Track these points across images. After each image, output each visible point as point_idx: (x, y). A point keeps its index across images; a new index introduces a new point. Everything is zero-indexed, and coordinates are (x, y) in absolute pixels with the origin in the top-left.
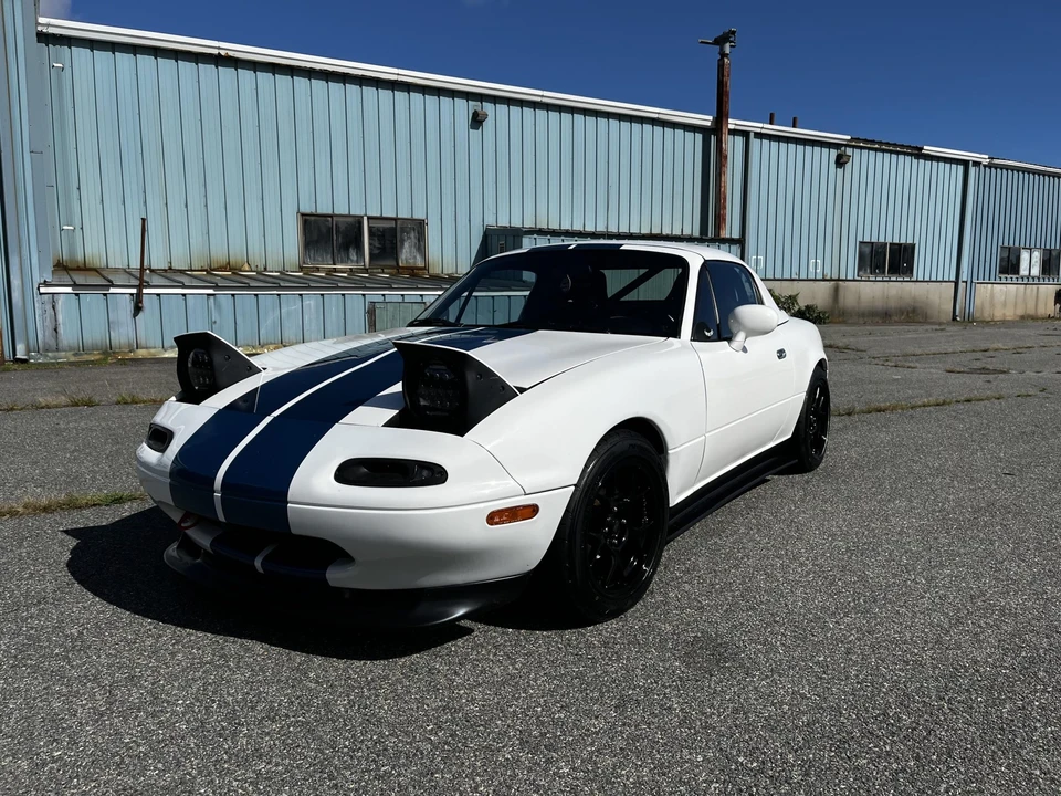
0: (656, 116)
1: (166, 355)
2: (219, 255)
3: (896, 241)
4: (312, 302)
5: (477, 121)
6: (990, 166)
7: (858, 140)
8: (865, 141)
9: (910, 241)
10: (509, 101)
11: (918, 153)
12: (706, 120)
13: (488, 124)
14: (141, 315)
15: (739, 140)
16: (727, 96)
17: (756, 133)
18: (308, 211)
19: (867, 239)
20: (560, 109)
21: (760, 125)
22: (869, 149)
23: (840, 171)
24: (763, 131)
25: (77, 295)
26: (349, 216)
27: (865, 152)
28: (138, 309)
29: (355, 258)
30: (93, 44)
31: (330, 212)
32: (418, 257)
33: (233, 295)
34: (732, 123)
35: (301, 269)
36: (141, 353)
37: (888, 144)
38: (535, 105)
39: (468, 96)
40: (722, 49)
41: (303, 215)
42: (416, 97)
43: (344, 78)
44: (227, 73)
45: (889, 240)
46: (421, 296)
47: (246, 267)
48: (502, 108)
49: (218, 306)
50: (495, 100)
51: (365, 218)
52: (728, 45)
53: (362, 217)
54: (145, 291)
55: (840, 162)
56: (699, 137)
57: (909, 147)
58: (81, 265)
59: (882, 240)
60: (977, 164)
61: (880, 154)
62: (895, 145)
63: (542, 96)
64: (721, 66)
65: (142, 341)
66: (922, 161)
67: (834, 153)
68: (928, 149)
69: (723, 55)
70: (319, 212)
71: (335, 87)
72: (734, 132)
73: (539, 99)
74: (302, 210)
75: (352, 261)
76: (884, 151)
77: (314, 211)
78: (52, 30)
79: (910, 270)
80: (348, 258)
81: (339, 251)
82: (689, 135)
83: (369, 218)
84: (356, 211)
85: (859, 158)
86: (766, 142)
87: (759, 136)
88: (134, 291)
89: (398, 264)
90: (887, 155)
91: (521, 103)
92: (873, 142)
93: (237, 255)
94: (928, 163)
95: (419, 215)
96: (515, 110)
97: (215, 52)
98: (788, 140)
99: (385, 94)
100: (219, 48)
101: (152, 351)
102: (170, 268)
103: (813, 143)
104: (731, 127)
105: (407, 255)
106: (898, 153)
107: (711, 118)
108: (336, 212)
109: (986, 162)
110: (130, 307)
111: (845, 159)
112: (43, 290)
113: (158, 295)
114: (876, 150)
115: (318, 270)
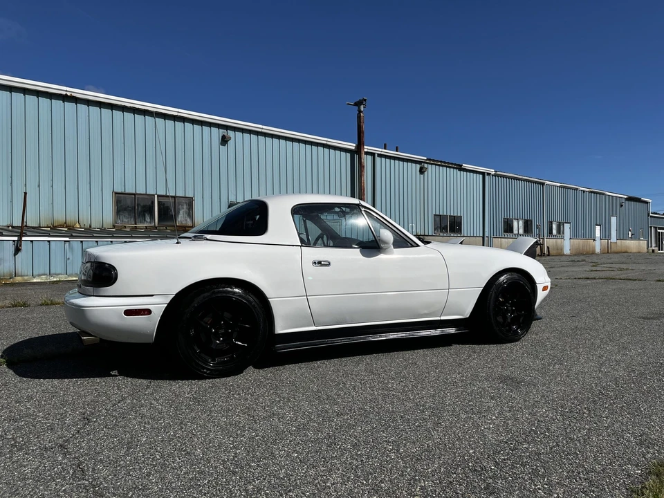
0: (325, 142)
1: (35, 280)
2: (59, 217)
3: (452, 214)
5: (224, 141)
6: (495, 175)
7: (430, 160)
8: (433, 160)
9: (459, 215)
10: (243, 131)
11: (460, 168)
12: (352, 146)
13: (231, 143)
14: (19, 254)
15: (370, 157)
16: (363, 133)
17: (378, 154)
18: (120, 191)
19: (438, 213)
20: (272, 136)
21: (381, 150)
22: (436, 165)
23: (422, 176)
24: (382, 153)
26: (146, 194)
27: (434, 166)
28: (17, 250)
29: (149, 220)
31: (134, 192)
32: (188, 220)
33: (82, 242)
34: (366, 148)
35: (114, 227)
36: (18, 279)
37: (445, 162)
38: (258, 133)
39: (219, 126)
40: (359, 108)
41: (116, 193)
42: (188, 126)
44: (70, 106)
45: (449, 214)
47: (78, 226)
48: (239, 134)
49: (71, 248)
50: (235, 129)
51: (156, 196)
52: (362, 107)
53: (154, 195)
54: (24, 239)
55: (422, 171)
56: (348, 155)
57: (455, 164)
59: (445, 214)
60: (489, 174)
61: (441, 168)
62: (448, 163)
63: (262, 129)
64: (359, 117)
65: (19, 271)
66: (462, 172)
67: (418, 166)
68: (465, 166)
69: (360, 111)
70: (127, 192)
71: (139, 118)
72: (367, 153)
73: (260, 130)
74: (116, 190)
75: (147, 222)
76: (443, 166)
77: (123, 191)
79: (460, 231)
80: (145, 220)
81: (139, 216)
82: (343, 154)
83: (158, 196)
84: (150, 192)
85: (431, 169)
86: (383, 159)
87: (380, 155)
88: (16, 239)
89: (176, 224)
90: (445, 168)
91: (250, 132)
92: (438, 161)
93: (71, 217)
94: (465, 173)
95: (189, 194)
96: (246, 136)
97: (64, 93)
98: (395, 158)
99: (170, 123)
100: (66, 91)
101: (26, 278)
102: (26, 226)
103: (408, 161)
104: (366, 150)
105: (182, 219)
106: (450, 167)
107: (355, 145)
108: (137, 192)
109: (493, 173)
110: (12, 249)
111: (424, 170)
113: (32, 241)
114: (439, 165)
115: (125, 227)
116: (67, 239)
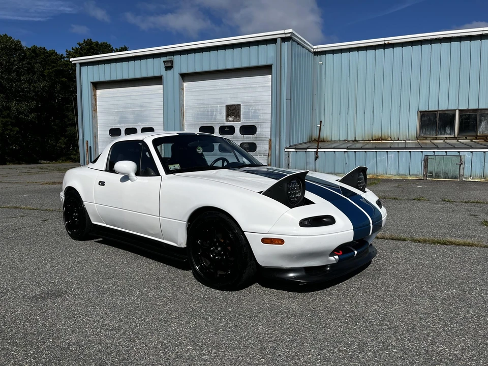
2: (377, 133)
4: (393, 155)
14: (318, 160)
18: (423, 109)
25: (296, 152)
26: (448, 110)
29: (449, 132)
30: (333, 52)
31: (436, 109)
33: (355, 152)
35: (417, 139)
41: (420, 112)
43: (450, 40)
44: (389, 51)
46: (459, 152)
47: (389, 139)
49: (348, 156)
51: (457, 111)
53: (455, 110)
54: (319, 150)
58: (322, 140)
65: (317, 170)
70: (430, 110)
71: (445, 45)
74: (421, 110)
75: (447, 134)
77: (428, 109)
78: (319, 50)
80: (445, 132)
81: (440, 129)
83: (459, 110)
84: (452, 107)
88: (316, 150)
89: (477, 134)
93: (385, 132)
97: (383, 43)
99: (475, 43)
100: (385, 41)
102: (355, 140)
105: (482, 129)
108: (440, 109)
112: (286, 150)
113: (325, 152)
115: (426, 139)
116: (345, 150)
